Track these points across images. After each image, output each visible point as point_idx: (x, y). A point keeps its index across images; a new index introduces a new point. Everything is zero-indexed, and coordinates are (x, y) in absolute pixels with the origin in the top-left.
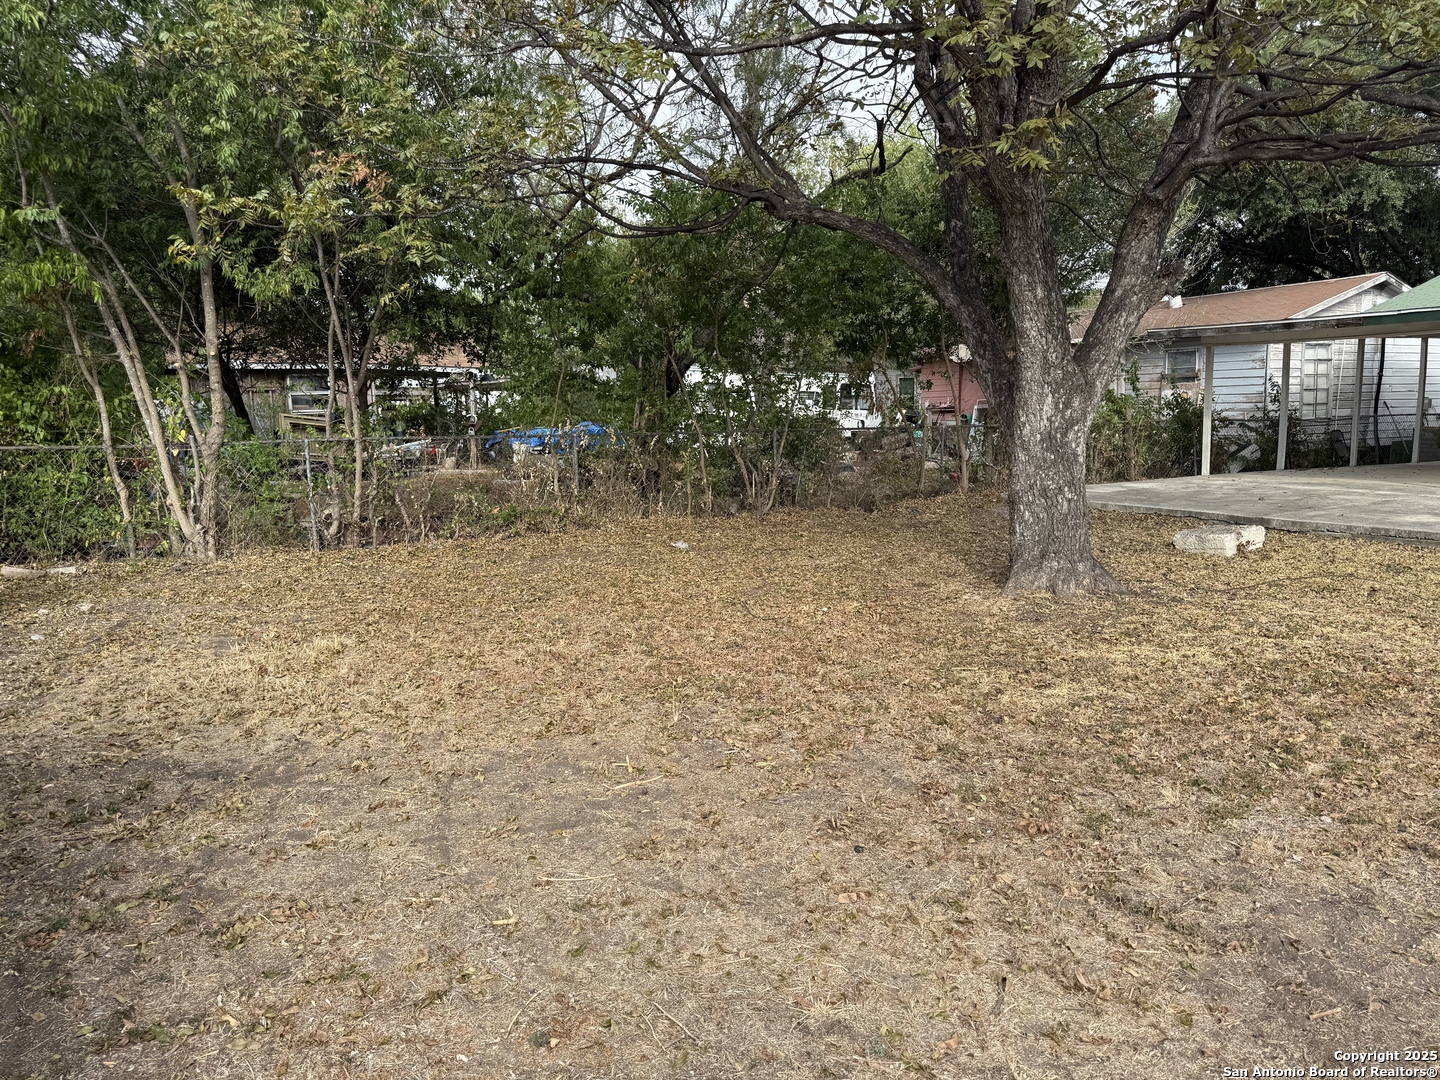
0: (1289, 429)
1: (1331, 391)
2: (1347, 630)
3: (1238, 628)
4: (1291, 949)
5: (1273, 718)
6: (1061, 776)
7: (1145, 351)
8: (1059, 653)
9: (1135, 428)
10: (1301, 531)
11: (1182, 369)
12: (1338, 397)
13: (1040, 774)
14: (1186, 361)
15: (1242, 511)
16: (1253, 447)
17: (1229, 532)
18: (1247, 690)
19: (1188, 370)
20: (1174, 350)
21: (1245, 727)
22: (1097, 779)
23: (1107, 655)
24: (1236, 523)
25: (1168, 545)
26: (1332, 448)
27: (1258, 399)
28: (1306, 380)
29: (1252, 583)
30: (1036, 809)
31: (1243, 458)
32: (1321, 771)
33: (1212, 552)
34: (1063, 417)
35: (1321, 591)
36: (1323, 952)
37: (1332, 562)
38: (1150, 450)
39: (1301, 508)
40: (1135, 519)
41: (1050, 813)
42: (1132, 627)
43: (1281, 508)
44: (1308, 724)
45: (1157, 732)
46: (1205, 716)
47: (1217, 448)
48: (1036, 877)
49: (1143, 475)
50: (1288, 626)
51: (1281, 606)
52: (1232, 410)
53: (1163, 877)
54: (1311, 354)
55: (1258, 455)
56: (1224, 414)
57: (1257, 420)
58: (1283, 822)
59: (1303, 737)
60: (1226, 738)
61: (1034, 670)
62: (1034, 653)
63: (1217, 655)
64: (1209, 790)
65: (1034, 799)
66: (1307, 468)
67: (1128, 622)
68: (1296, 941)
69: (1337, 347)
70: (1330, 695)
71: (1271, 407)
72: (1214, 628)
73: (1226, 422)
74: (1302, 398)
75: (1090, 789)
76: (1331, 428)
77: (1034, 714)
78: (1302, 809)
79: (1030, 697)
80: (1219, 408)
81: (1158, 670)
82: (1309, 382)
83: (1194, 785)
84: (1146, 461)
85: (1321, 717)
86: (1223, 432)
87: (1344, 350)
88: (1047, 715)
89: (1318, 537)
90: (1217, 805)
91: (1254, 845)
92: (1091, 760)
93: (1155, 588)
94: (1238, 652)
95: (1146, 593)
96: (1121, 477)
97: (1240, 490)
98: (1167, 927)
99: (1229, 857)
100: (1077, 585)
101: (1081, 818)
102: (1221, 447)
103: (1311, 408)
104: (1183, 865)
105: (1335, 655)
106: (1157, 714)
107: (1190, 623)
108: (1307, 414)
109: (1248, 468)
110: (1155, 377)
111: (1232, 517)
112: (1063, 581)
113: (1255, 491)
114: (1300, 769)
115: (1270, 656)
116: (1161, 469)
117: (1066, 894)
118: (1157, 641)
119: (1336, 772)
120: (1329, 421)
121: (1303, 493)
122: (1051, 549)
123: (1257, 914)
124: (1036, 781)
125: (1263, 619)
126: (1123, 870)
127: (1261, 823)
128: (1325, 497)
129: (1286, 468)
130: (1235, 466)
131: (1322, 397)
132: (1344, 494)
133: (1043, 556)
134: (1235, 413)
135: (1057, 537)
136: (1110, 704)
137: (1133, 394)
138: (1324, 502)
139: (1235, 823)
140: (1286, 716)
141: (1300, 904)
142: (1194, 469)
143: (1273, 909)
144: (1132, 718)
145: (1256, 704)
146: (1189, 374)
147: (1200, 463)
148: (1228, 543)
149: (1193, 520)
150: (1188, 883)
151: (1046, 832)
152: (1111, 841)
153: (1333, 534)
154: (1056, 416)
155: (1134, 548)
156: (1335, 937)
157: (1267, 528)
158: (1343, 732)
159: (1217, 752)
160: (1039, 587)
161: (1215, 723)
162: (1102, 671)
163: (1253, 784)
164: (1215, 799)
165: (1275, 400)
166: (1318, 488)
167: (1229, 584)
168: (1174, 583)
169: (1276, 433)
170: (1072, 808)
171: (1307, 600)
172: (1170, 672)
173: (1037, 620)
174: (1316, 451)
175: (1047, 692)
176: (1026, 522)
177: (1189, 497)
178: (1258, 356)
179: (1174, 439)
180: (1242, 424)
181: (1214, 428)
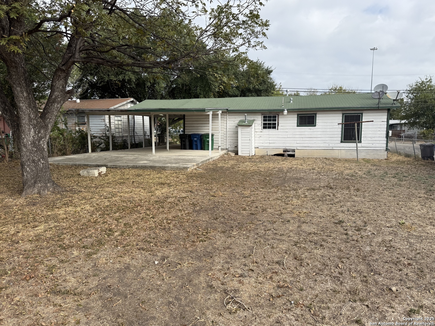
0: (112, 139)
1: (123, 129)
2: (126, 194)
3: (98, 197)
4: (109, 288)
5: (106, 222)
6: (40, 256)
7: (69, 115)
8: (41, 214)
9: (67, 139)
10: (115, 167)
11: (81, 121)
12: (124, 130)
13: (32, 258)
14: (82, 119)
15: (100, 163)
16: (103, 144)
17: (96, 169)
18: (100, 215)
19: (83, 121)
20: (78, 115)
21: (98, 227)
22: (52, 254)
23: (58, 212)
24: (99, 167)
25: (79, 175)
26: (124, 145)
27: (104, 131)
28: (116, 125)
29: (102, 184)
30: (30, 270)
31: (101, 147)
32: (119, 234)
33: (91, 176)
34: (38, 136)
35: (120, 184)
36: (117, 286)
37: (124, 175)
38: (73, 146)
39: (115, 161)
40: (68, 167)
41: (35, 270)
42: (66, 202)
43: (110, 162)
44: (116, 222)
45: (73, 234)
46: (87, 226)
47: (93, 145)
48: (29, 294)
49: (72, 153)
50: (111, 195)
51: (110, 189)
52: (97, 133)
53: (73, 280)
54: (116, 118)
55: (105, 146)
56: (95, 135)
57: (103, 137)
58: (108, 252)
59: (114, 226)
60: (93, 231)
61: (32, 222)
62: (32, 216)
63: (91, 207)
64: (88, 248)
65: (29, 267)
66: (118, 150)
67: (65, 201)
68: (110, 286)
69: (123, 117)
70: (121, 212)
71: (107, 133)
72: (91, 198)
73: (95, 137)
74: (115, 130)
75: (50, 258)
76: (123, 139)
77: (31, 237)
78: (113, 246)
79: (29, 232)
80: (92, 133)
81: (74, 214)
82: (117, 126)
83: (83, 248)
84: (72, 149)
85: (119, 219)
86: (94, 140)
87: (124, 118)
88: (35, 236)
89: (120, 169)
90: (89, 252)
91: (100, 261)
92: (50, 248)
93: (74, 189)
94: (97, 204)
95: (71, 190)
96: (64, 154)
97: (99, 157)
98: (74, 295)
99: (93, 267)
100: (48, 191)
101: (46, 269)
102: (94, 144)
103: (118, 133)
104: (79, 274)
105: (123, 201)
106: (73, 228)
107: (84, 198)
108: (117, 135)
109: (103, 150)
110: (74, 123)
111: (97, 165)
112: (43, 190)
113: (104, 157)
114: (113, 235)
115: (106, 204)
116: (77, 151)
117: (40, 296)
118: (74, 205)
119: (122, 233)
120: (123, 137)
121: (116, 157)
122: (38, 180)
123: (100, 281)
124: (31, 261)
125: (105, 194)
126: (60, 281)
127: (102, 254)
128: (122, 157)
129: (112, 150)
130: (99, 150)
131: (120, 130)
132: (127, 156)
133: (35, 182)
134: (96, 134)
135: (39, 176)
136: (58, 228)
137: (66, 128)
138: (121, 159)
139: (95, 256)
140: (110, 220)
141: (111, 274)
142: (87, 151)
143: (104, 278)
144: (65, 231)
145: (102, 219)
146: (84, 123)
147: (88, 149)
148: (96, 173)
149: (86, 166)
150: (80, 279)
151: (33, 277)
152: (56, 273)
153: (124, 168)
154: (35, 136)
155: (68, 177)
156: (121, 280)
157: (107, 167)
158: (124, 222)
159: (91, 236)
160: (34, 193)
161: (90, 227)
162: (55, 218)
163: (100, 243)
164: (89, 250)
165: (108, 131)
166: (120, 155)
167: (96, 185)
168: (80, 186)
169: (109, 140)
170: (43, 266)
171: (117, 187)
172: (77, 214)
173: (34, 204)
174: (120, 145)
175: (36, 229)
176: (28, 172)
177: (85, 159)
178: (103, 118)
179: (80, 142)
180: (100, 138)
181: (91, 139)
